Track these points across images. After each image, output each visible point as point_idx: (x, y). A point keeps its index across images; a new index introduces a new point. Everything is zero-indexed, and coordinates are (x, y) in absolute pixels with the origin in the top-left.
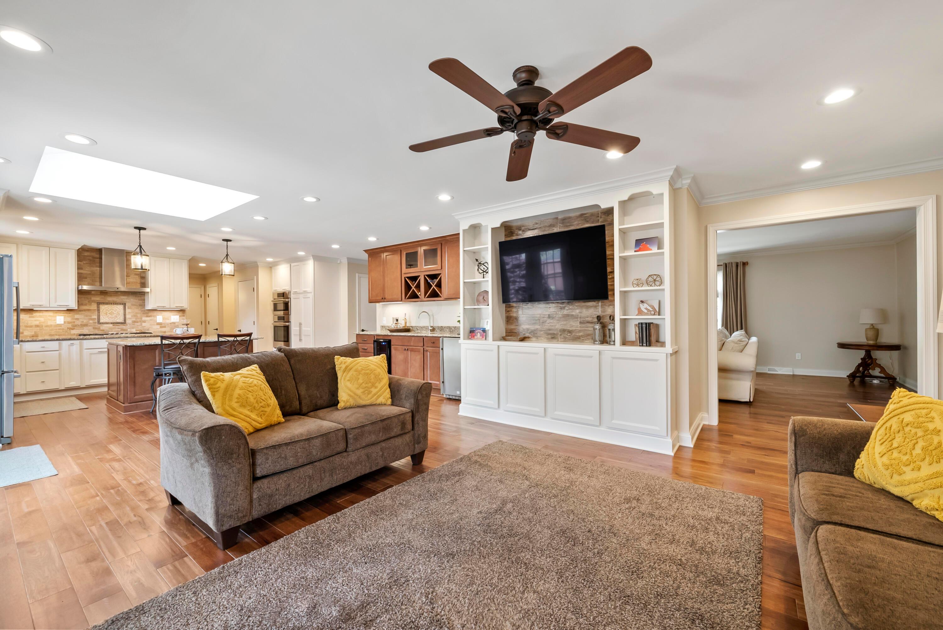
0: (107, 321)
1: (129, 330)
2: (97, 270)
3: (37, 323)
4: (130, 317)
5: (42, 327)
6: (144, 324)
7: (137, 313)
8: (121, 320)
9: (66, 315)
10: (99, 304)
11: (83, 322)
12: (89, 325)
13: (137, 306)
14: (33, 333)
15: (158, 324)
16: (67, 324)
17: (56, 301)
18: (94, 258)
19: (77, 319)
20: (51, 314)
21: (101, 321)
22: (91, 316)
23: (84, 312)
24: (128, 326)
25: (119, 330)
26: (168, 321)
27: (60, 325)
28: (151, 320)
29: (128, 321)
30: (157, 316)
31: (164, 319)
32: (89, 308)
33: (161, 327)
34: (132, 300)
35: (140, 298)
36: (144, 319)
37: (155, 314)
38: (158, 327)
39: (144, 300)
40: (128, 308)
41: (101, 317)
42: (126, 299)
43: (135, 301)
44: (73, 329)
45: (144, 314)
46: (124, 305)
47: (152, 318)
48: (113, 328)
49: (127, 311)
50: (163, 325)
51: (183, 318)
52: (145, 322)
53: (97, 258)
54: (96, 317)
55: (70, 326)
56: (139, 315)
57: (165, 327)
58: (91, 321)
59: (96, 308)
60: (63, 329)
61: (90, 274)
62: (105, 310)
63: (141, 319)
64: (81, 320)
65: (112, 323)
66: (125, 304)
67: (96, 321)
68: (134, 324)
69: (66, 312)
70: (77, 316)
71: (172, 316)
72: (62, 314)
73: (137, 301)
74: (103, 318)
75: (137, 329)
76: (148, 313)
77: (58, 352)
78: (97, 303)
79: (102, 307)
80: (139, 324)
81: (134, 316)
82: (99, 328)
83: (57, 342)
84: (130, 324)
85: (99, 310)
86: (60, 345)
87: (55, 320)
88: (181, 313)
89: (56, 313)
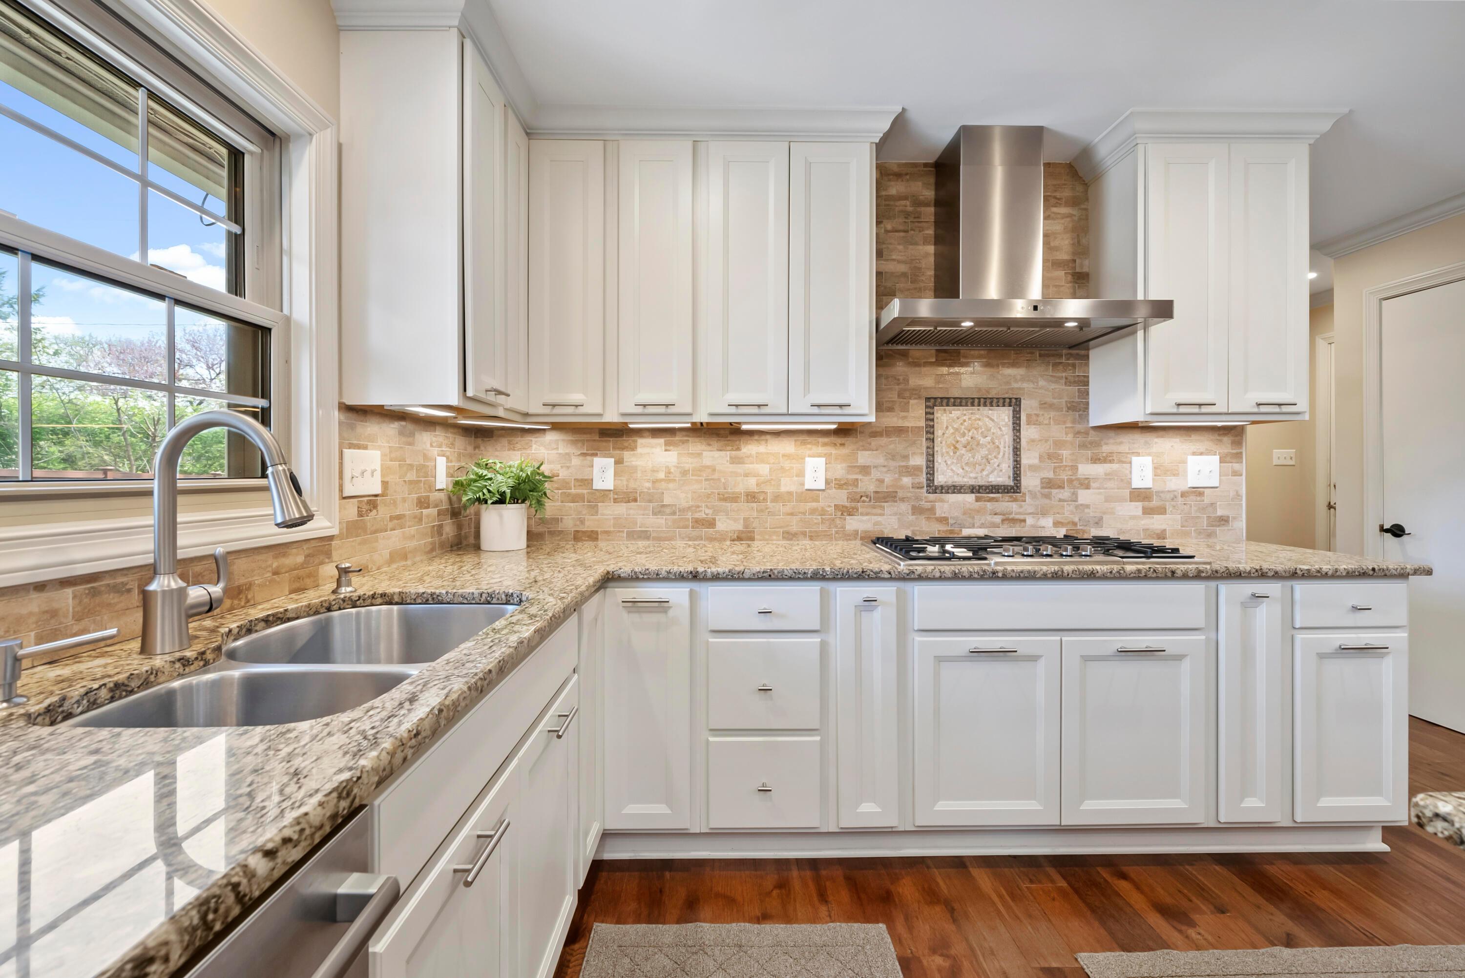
0: (959, 480)
1: (1030, 521)
2: (927, 255)
3: (751, 484)
4: (1036, 461)
5: (765, 500)
6: (1084, 496)
7: (1059, 444)
8: (1002, 476)
9: (833, 451)
10: (933, 402)
11: (881, 481)
12: (900, 494)
13: (1059, 409)
14: (740, 526)
15: (1141, 495)
16: (833, 492)
17: (807, 390)
18: (918, 203)
19: (865, 470)
20: (787, 446)
21: (940, 479)
22: (906, 457)
23: (884, 440)
24: (1029, 504)
25: (998, 519)
26: (1174, 484)
27: (812, 494)
28: (1109, 476)
29: (1029, 481)
30: (1135, 459)
31: (1159, 470)
32: (901, 423)
33: (1147, 511)
34: (1042, 383)
35: (1069, 373)
36: (1086, 469)
37: (1124, 448)
38: (1136, 508)
39: (1084, 382)
40: (1029, 423)
41: (939, 461)
42: (1023, 379)
43: (1053, 386)
44: (851, 512)
45: (1083, 446)
46: (1014, 403)
47: (1115, 466)
48: (978, 511)
49: (1028, 432)
50: (1155, 503)
51: (1236, 466)
52: (1086, 484)
53: (927, 205)
54: (919, 461)
55: (841, 497)
56: (1065, 453)
57: (1162, 511)
58: (907, 481)
59: (922, 423)
60: (823, 512)
61: (904, 275)
62: (951, 430)
63: (1074, 468)
64: (875, 474)
65: (974, 489)
66: (1018, 401)
67: (923, 479)
68: (1048, 496)
69: (833, 439)
70: (864, 458)
71: (1191, 459)
72: (820, 450)
73: (1060, 387)
74: (943, 466)
75: (1059, 517)
76: (1098, 444)
77: (816, 639)
78: (928, 399)
79: (945, 417)
80: (1065, 494)
81: (1050, 456)
82: (932, 510)
83: (814, 589)
84: (1034, 496)
85: (930, 430)
86: (825, 600)
87: (801, 474)
88: (1226, 445)
89: (804, 443)
